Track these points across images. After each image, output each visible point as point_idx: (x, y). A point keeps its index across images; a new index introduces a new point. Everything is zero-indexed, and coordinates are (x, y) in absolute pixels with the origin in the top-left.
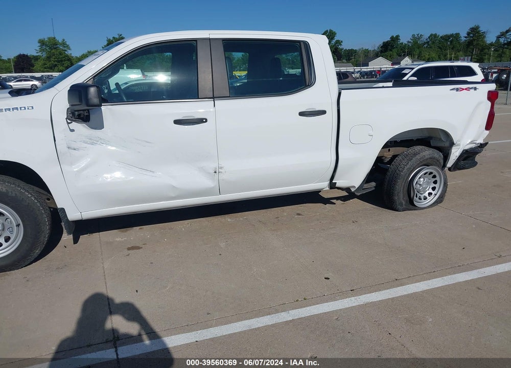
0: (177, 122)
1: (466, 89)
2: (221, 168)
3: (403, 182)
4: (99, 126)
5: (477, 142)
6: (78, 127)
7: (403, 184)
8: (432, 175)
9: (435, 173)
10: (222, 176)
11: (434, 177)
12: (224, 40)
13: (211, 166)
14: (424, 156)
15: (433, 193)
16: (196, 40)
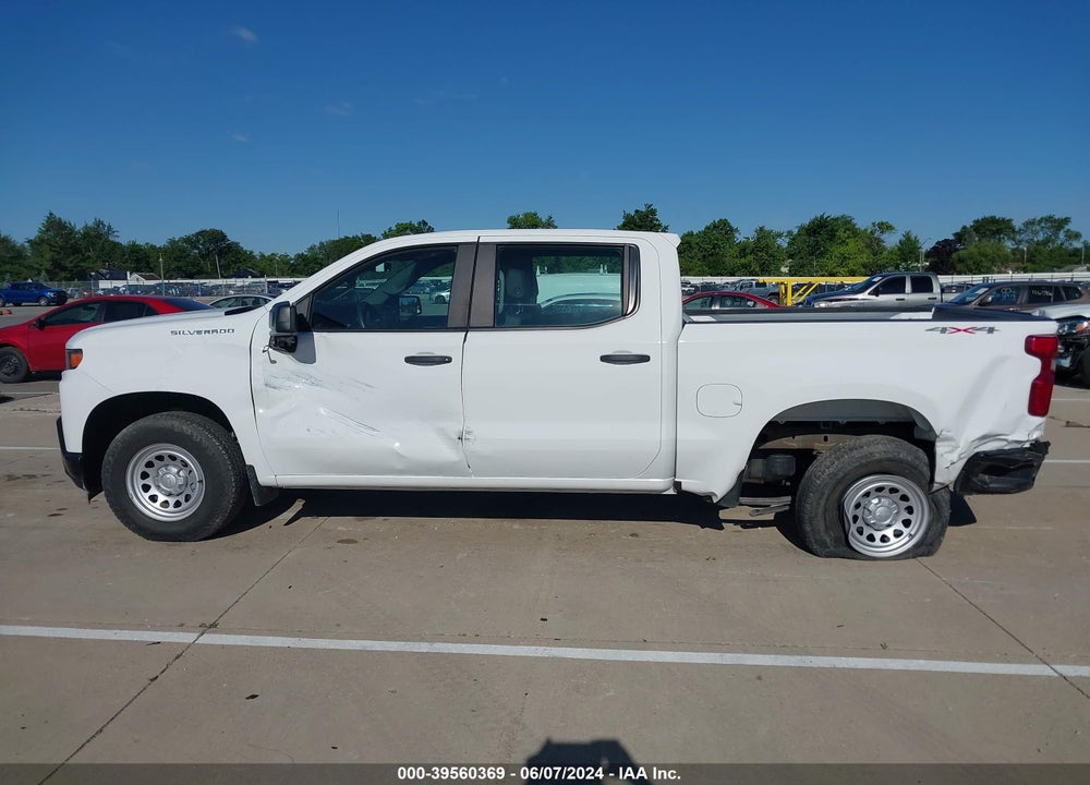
0: (410, 360)
1: (965, 330)
2: (469, 433)
3: (820, 499)
4: (310, 358)
5: (1010, 438)
6: (284, 359)
7: (822, 503)
8: (899, 495)
9: (904, 490)
10: (469, 446)
11: (904, 498)
12: (498, 245)
13: (455, 428)
14: (871, 454)
15: (906, 531)
16: (457, 245)
